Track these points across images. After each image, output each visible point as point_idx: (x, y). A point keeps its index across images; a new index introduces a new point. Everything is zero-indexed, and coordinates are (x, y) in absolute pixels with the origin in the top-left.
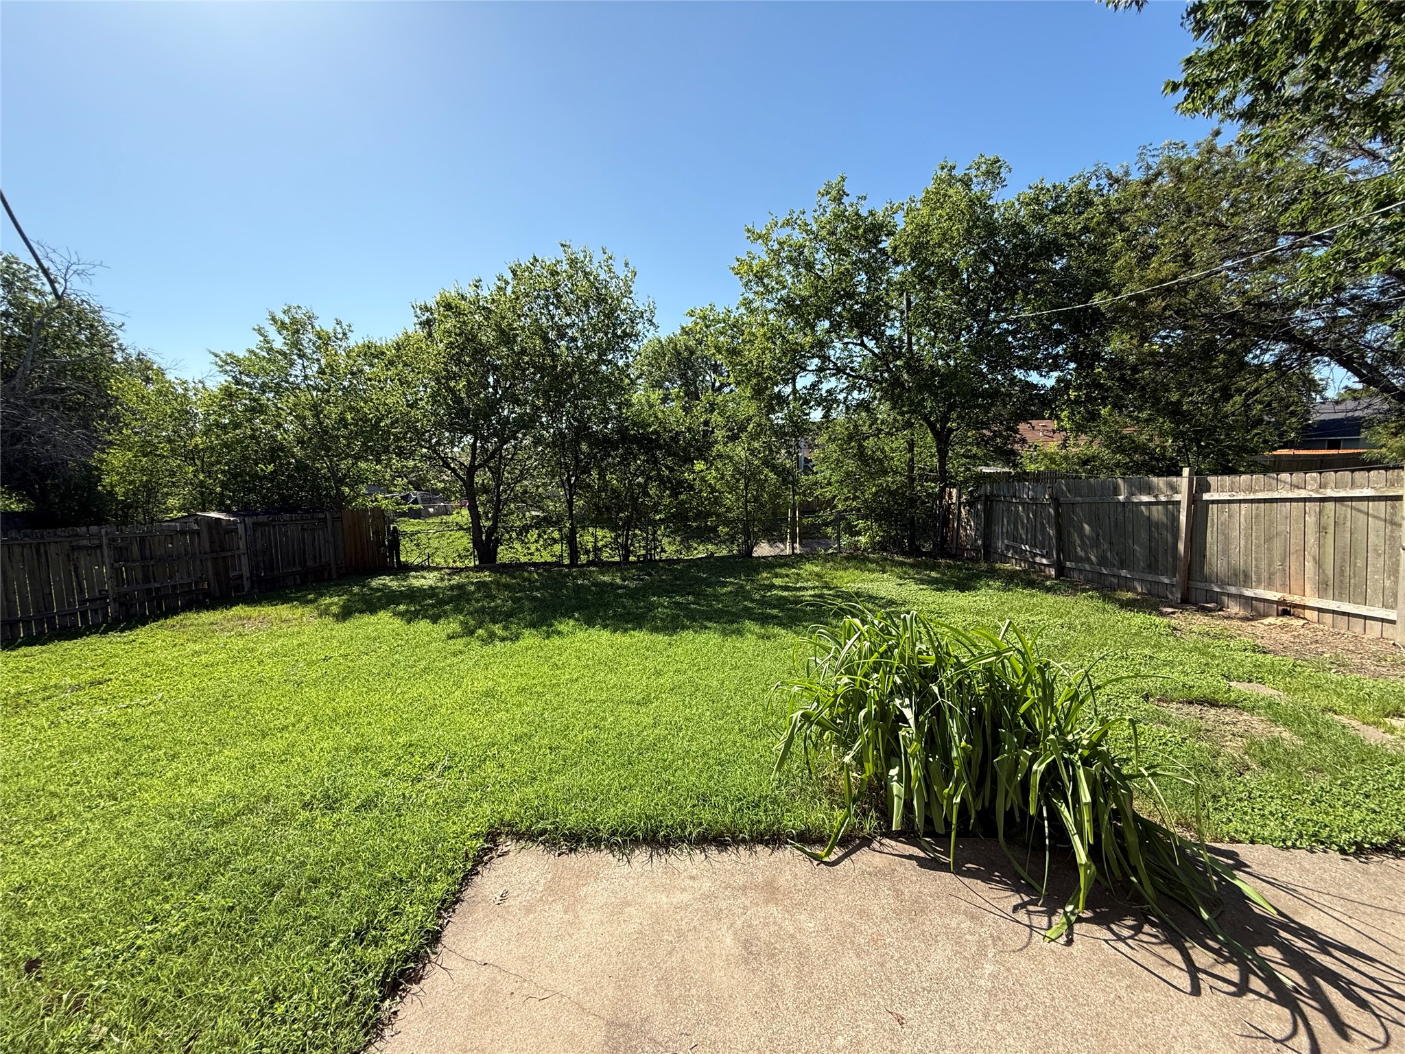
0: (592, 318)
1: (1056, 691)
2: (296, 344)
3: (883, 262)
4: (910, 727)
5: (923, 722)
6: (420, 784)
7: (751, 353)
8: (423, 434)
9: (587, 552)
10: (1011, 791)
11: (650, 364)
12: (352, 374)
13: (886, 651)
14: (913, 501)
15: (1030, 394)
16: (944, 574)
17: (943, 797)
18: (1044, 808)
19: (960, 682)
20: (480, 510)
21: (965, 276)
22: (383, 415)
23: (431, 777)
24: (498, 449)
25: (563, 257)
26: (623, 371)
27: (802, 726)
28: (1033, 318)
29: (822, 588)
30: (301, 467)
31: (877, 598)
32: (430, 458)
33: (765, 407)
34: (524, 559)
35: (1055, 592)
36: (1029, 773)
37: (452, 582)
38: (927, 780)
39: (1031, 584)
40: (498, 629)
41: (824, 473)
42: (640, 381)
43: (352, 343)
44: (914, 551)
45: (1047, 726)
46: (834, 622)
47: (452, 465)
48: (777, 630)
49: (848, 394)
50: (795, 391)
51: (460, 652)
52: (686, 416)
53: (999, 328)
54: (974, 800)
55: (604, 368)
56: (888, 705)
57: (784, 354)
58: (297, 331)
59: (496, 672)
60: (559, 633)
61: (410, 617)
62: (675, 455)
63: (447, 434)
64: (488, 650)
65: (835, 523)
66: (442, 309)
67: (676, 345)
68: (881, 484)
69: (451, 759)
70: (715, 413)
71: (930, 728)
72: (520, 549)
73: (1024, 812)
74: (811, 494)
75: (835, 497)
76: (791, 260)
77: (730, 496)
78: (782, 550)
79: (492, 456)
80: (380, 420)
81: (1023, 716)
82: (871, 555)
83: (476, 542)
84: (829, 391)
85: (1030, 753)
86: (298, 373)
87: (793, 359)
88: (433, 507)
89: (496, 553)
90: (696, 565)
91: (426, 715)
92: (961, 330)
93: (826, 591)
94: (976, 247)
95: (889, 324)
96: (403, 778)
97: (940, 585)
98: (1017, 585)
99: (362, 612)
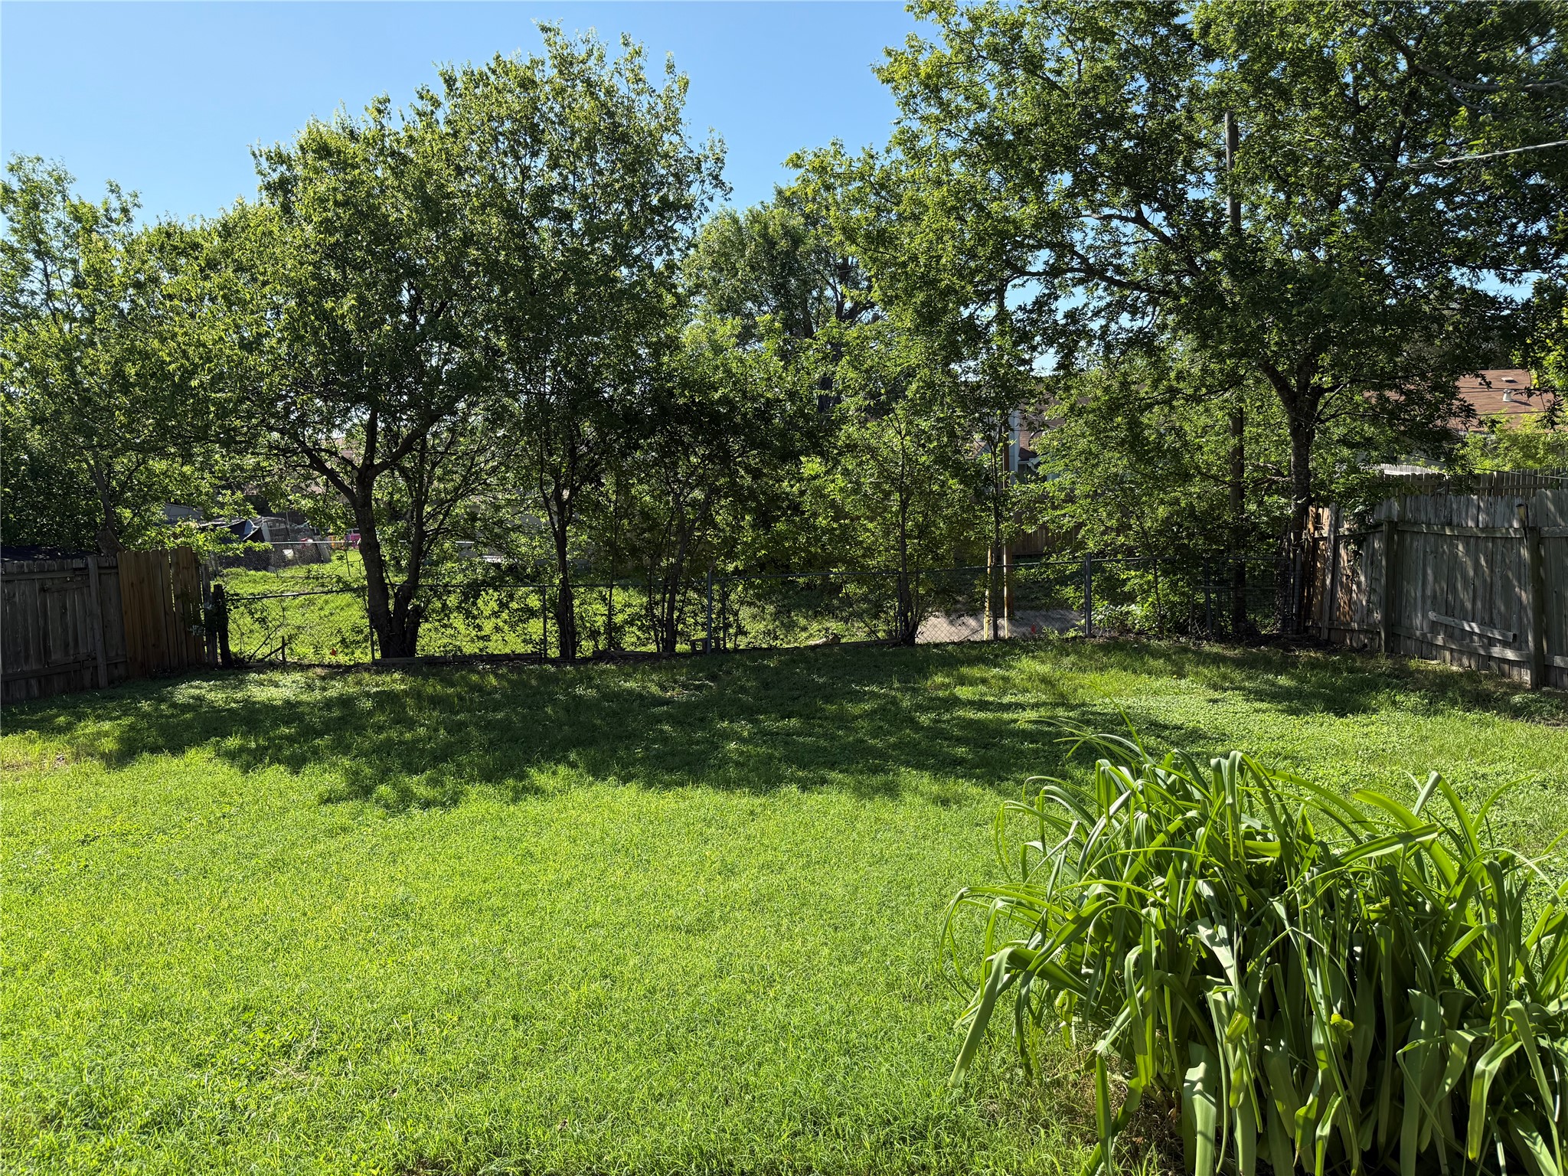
0: (600, 173)
1: (1525, 915)
2: (33, 232)
3: (1181, 53)
4: (1228, 983)
5: (1255, 975)
6: (265, 1084)
7: (914, 241)
8: (272, 403)
9: (594, 634)
10: (1430, 1113)
11: (715, 266)
12: (138, 285)
13: (1180, 832)
14: (1243, 533)
15: (1482, 318)
16: (1302, 680)
17: (1294, 1123)
18: (1500, 1147)
19: (1328, 893)
20: (385, 552)
21: (1349, 78)
22: (196, 366)
23: (284, 1070)
24: (418, 434)
25: (544, 53)
26: (663, 280)
27: (1012, 979)
28: (1487, 163)
29: (1057, 705)
30: (38, 468)
31: (1166, 727)
32: (285, 451)
33: (942, 348)
34: (469, 649)
35: (1530, 717)
36: (1467, 1076)
37: (328, 694)
38: (1261, 1089)
39: (1481, 701)
40: (418, 785)
41: (1057, 478)
42: (696, 300)
43: (137, 228)
44: (1246, 635)
45: (1505, 984)
46: (1078, 773)
47: (328, 465)
48: (968, 788)
49: (1110, 320)
50: (1003, 316)
51: (344, 830)
52: (785, 368)
53: (1417, 184)
54: (1357, 1130)
55: (625, 271)
56: (1183, 939)
57: (981, 240)
58: (35, 206)
59: (413, 867)
60: (538, 791)
61: (248, 761)
62: (763, 445)
63: (319, 403)
64: (398, 824)
65: (1078, 579)
66: (310, 156)
67: (766, 227)
68: (1177, 501)
69: (324, 1035)
70: (844, 361)
71: (1270, 986)
72: (462, 628)
73: (1457, 1157)
74: (1033, 520)
75: (1080, 526)
76: (995, 52)
77: (870, 526)
78: (975, 632)
79: (407, 447)
80: (190, 374)
81: (1458, 963)
82: (1154, 643)
83: (376, 615)
84: (1072, 315)
85: (1470, 1038)
86: (35, 286)
87: (999, 251)
88: (292, 547)
89: (414, 637)
90: (806, 661)
91: (276, 951)
92: (1340, 188)
93: (1061, 712)
94: (1369, 21)
95: (1192, 178)
96: (233, 1070)
97: (1296, 702)
98: (1454, 703)
99: (155, 750)
